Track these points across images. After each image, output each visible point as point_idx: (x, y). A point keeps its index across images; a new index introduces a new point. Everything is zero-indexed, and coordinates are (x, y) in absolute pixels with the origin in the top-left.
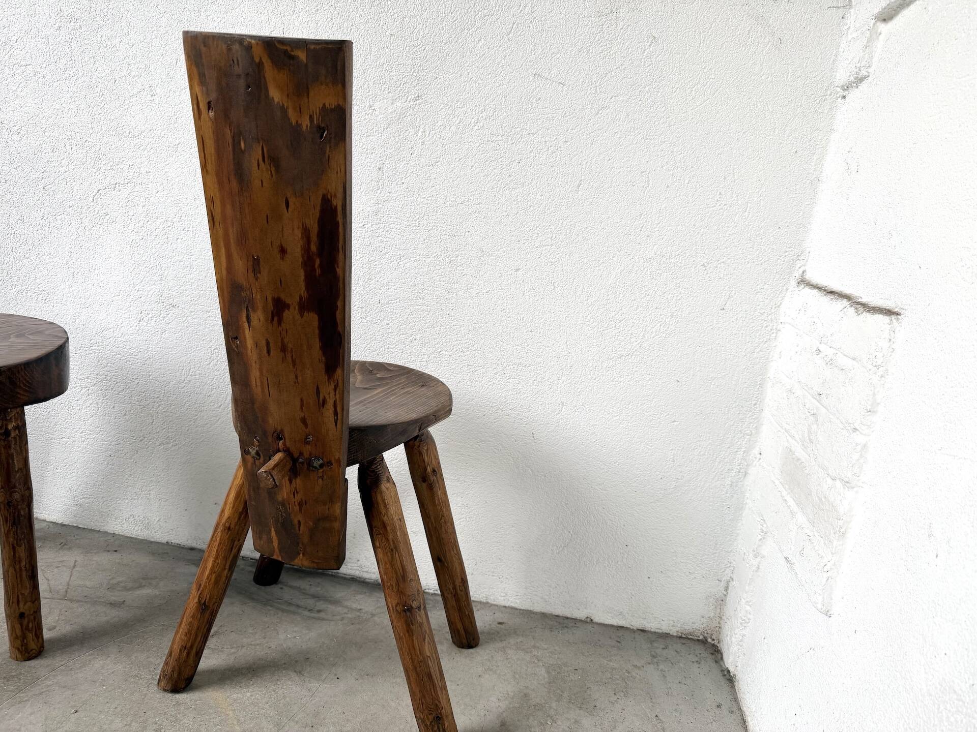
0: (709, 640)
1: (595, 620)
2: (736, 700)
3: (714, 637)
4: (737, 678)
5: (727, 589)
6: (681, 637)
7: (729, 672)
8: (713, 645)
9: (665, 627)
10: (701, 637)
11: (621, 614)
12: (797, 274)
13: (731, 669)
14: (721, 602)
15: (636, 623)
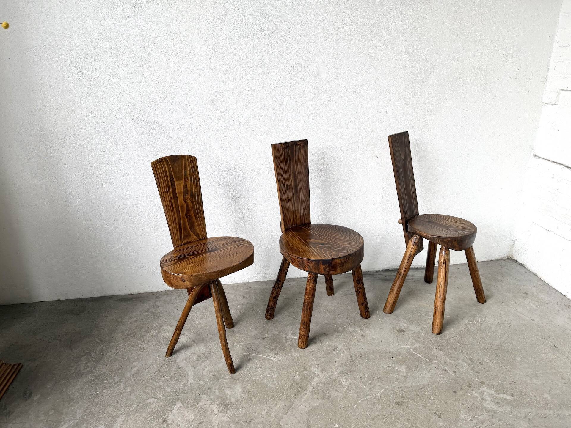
0: (509, 258)
1: (479, 261)
2: (528, 270)
3: (510, 257)
4: (525, 265)
5: (514, 242)
6: (502, 259)
7: (522, 264)
8: (512, 259)
9: (497, 258)
10: (507, 258)
11: (486, 257)
12: (533, 154)
13: (523, 263)
14: (513, 246)
15: (490, 259)
